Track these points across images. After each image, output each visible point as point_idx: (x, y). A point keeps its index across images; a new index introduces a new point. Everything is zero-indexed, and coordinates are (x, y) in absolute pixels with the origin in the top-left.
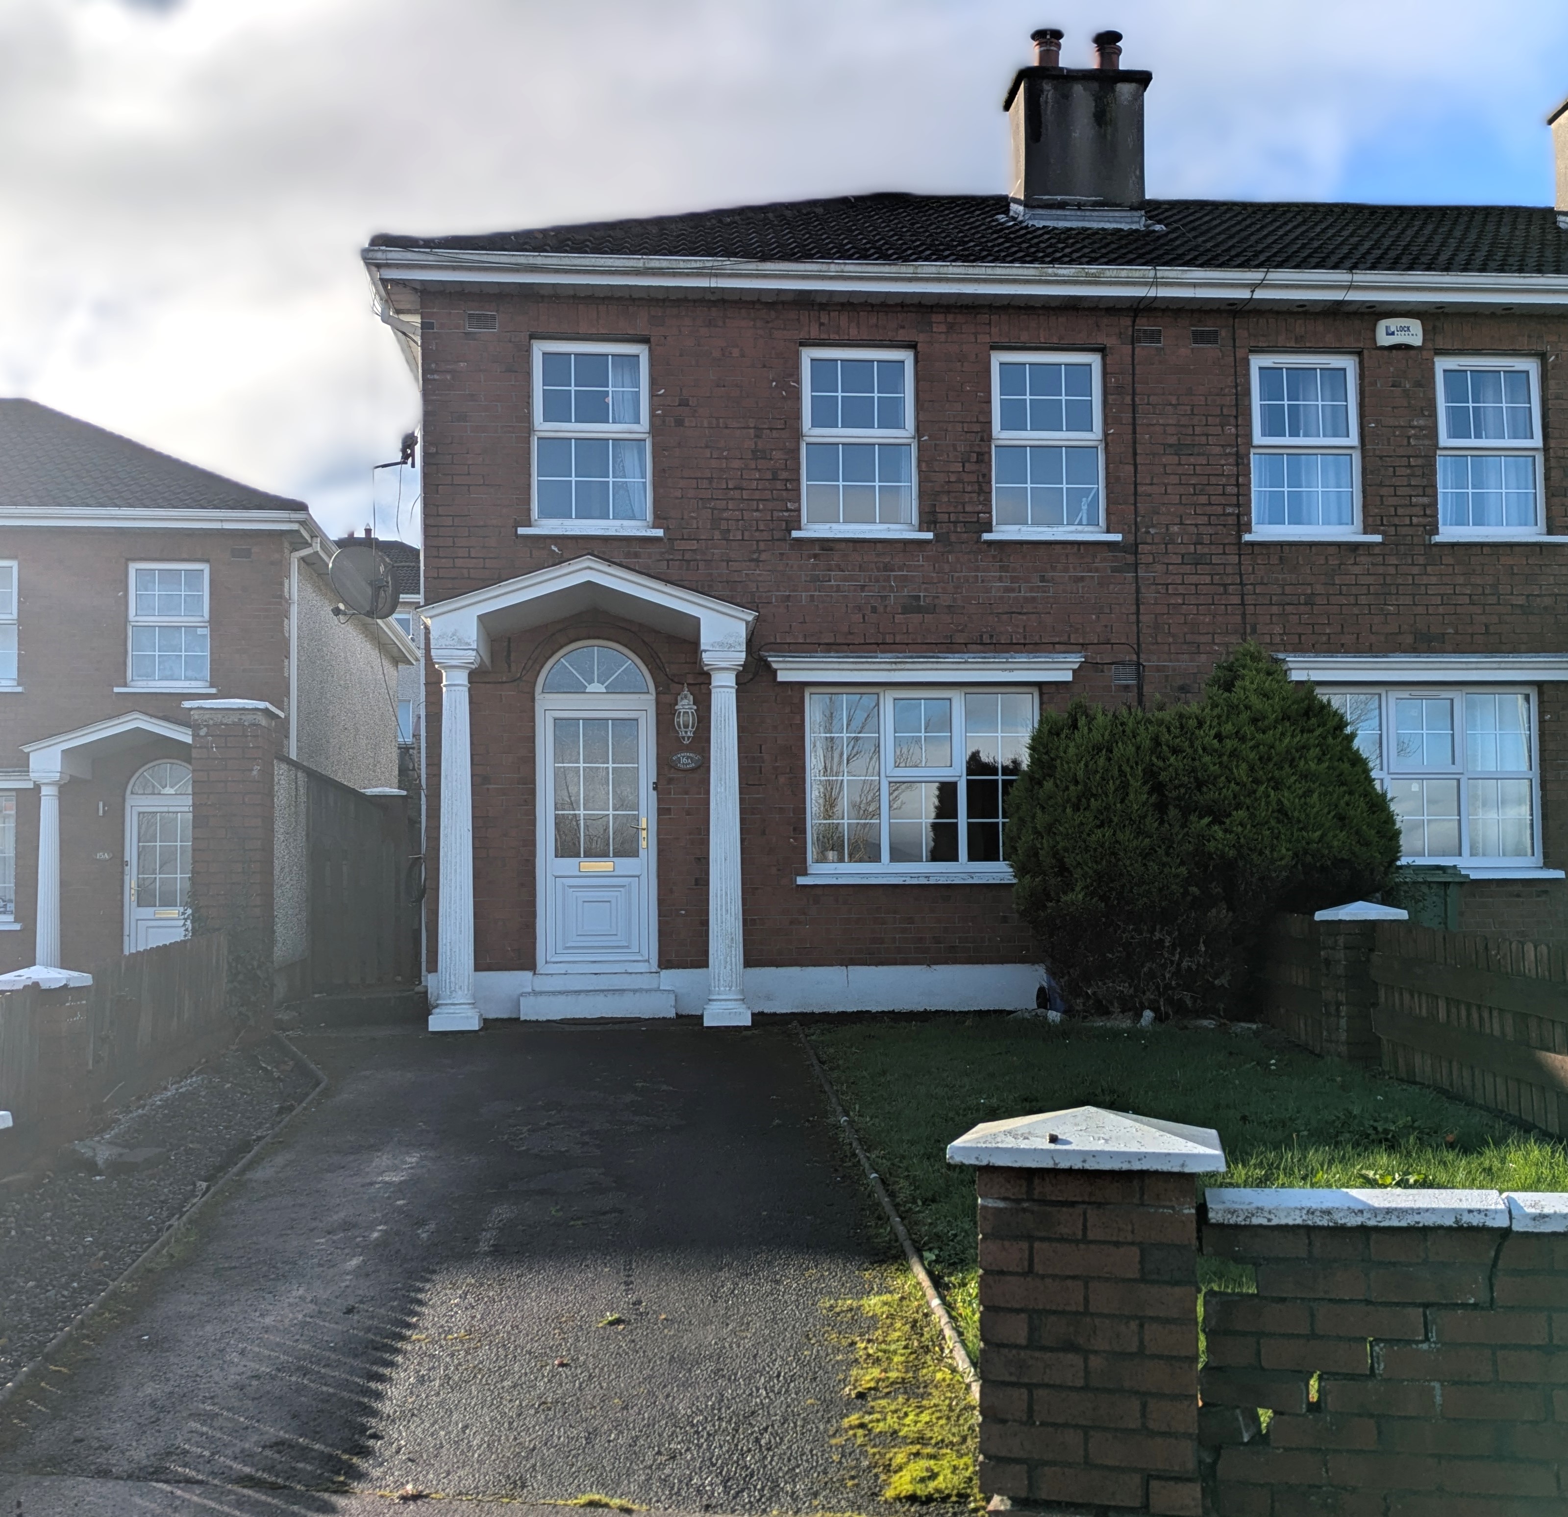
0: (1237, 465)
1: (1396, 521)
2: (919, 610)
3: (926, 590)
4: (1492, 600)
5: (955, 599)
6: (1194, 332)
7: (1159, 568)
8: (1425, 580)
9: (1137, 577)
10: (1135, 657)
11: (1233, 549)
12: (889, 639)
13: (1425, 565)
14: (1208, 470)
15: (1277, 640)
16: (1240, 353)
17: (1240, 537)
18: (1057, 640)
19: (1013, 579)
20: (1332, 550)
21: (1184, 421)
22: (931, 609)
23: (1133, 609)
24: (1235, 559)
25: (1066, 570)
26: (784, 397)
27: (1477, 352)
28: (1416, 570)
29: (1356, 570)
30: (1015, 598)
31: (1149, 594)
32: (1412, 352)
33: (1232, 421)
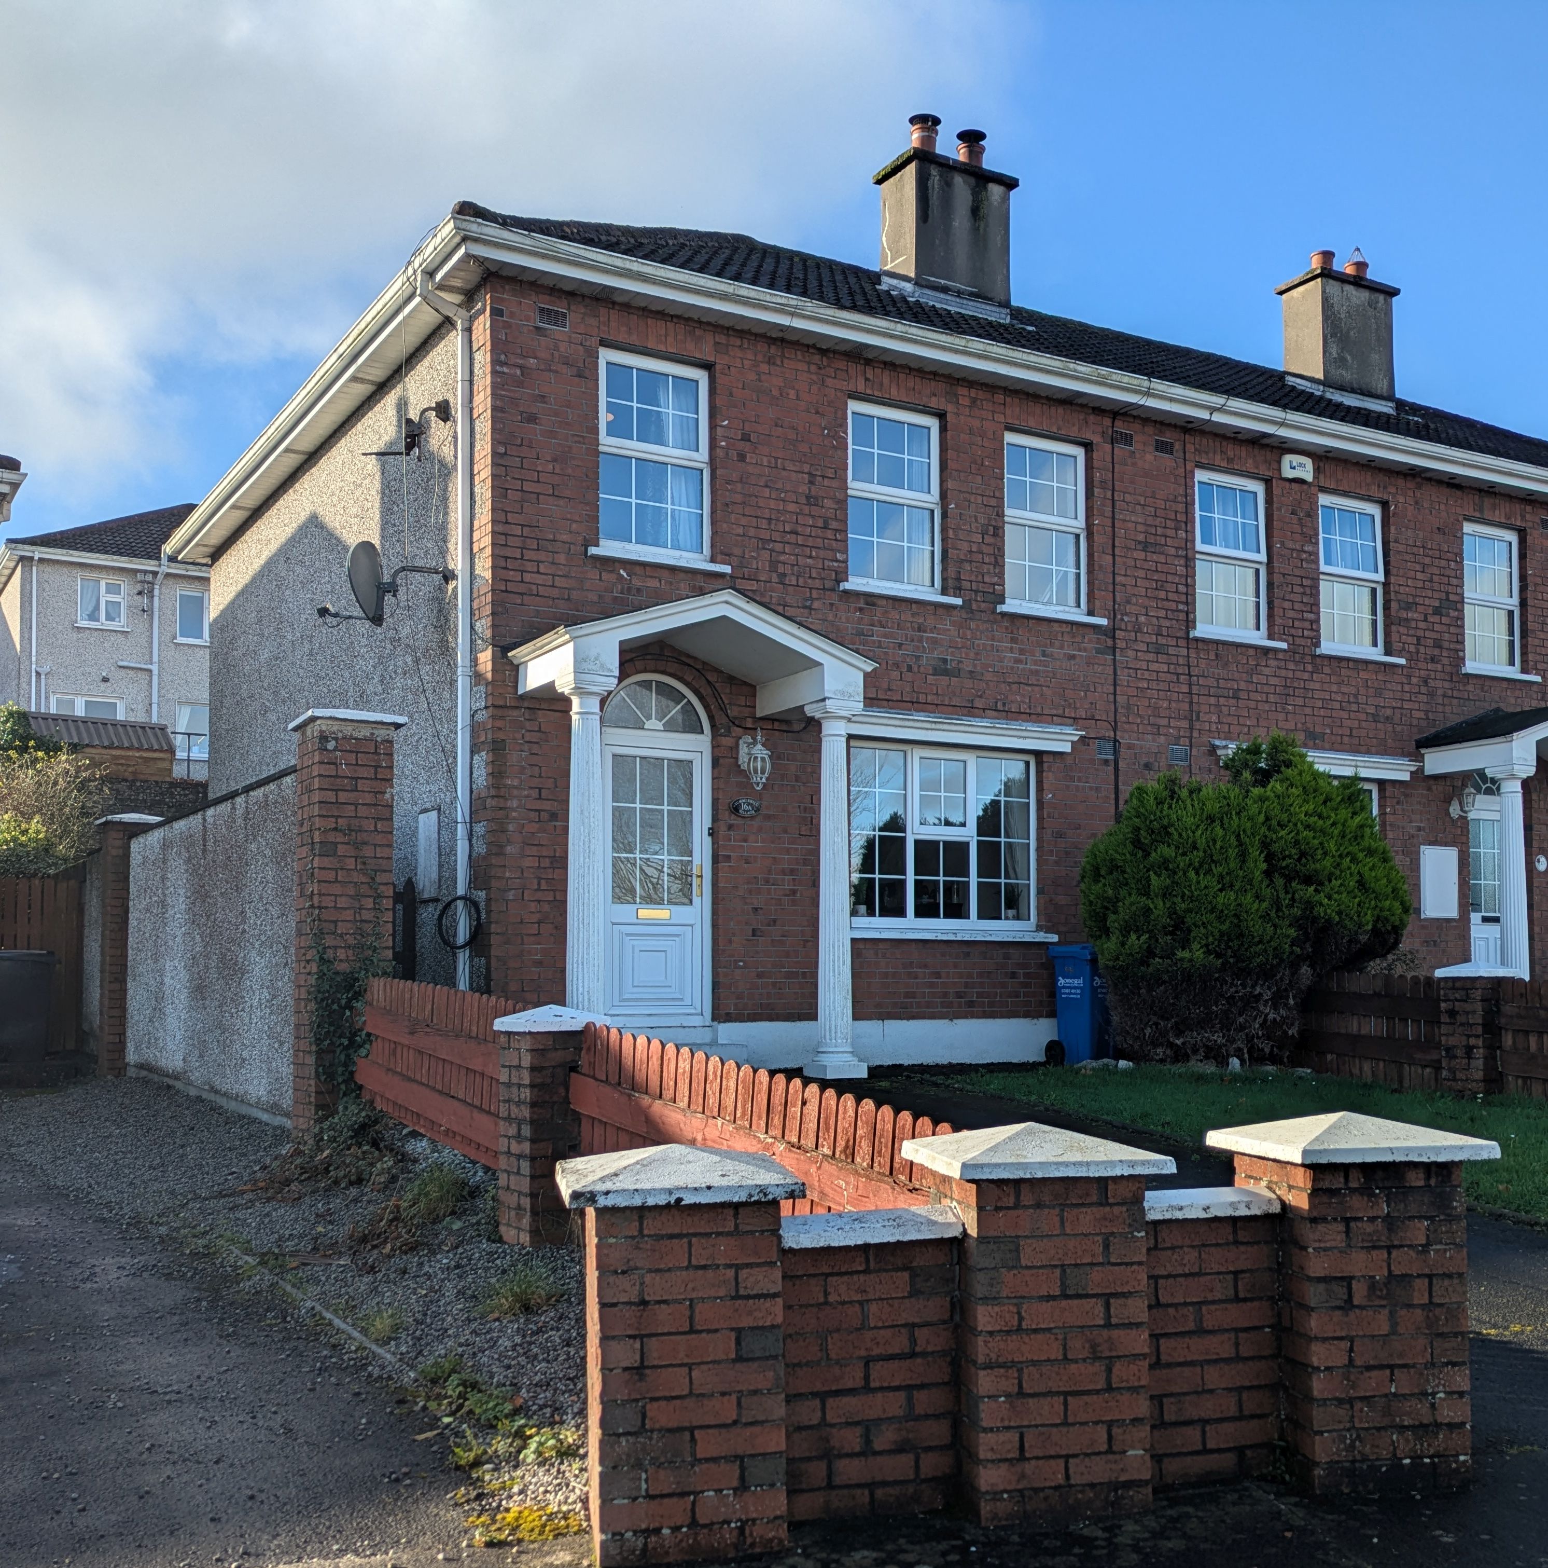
0: (1186, 566)
1: (1293, 631)
2: (946, 672)
3: (952, 654)
4: (1354, 707)
5: (975, 666)
6: (1157, 441)
7: (1131, 653)
8: (1312, 685)
9: (1114, 660)
10: (1112, 734)
11: (1182, 643)
12: (922, 698)
13: (1312, 673)
14: (1165, 568)
15: (1214, 728)
16: (1189, 466)
17: (1188, 633)
18: (1055, 712)
19: (1022, 651)
20: (1251, 652)
21: (1150, 521)
22: (956, 673)
23: (1111, 689)
24: (1184, 652)
25: (1062, 648)
26: (834, 446)
27: (1345, 494)
28: (1306, 676)
29: (1267, 671)
30: (1024, 669)
31: (1123, 677)
32: (1305, 487)
33: (1183, 525)
